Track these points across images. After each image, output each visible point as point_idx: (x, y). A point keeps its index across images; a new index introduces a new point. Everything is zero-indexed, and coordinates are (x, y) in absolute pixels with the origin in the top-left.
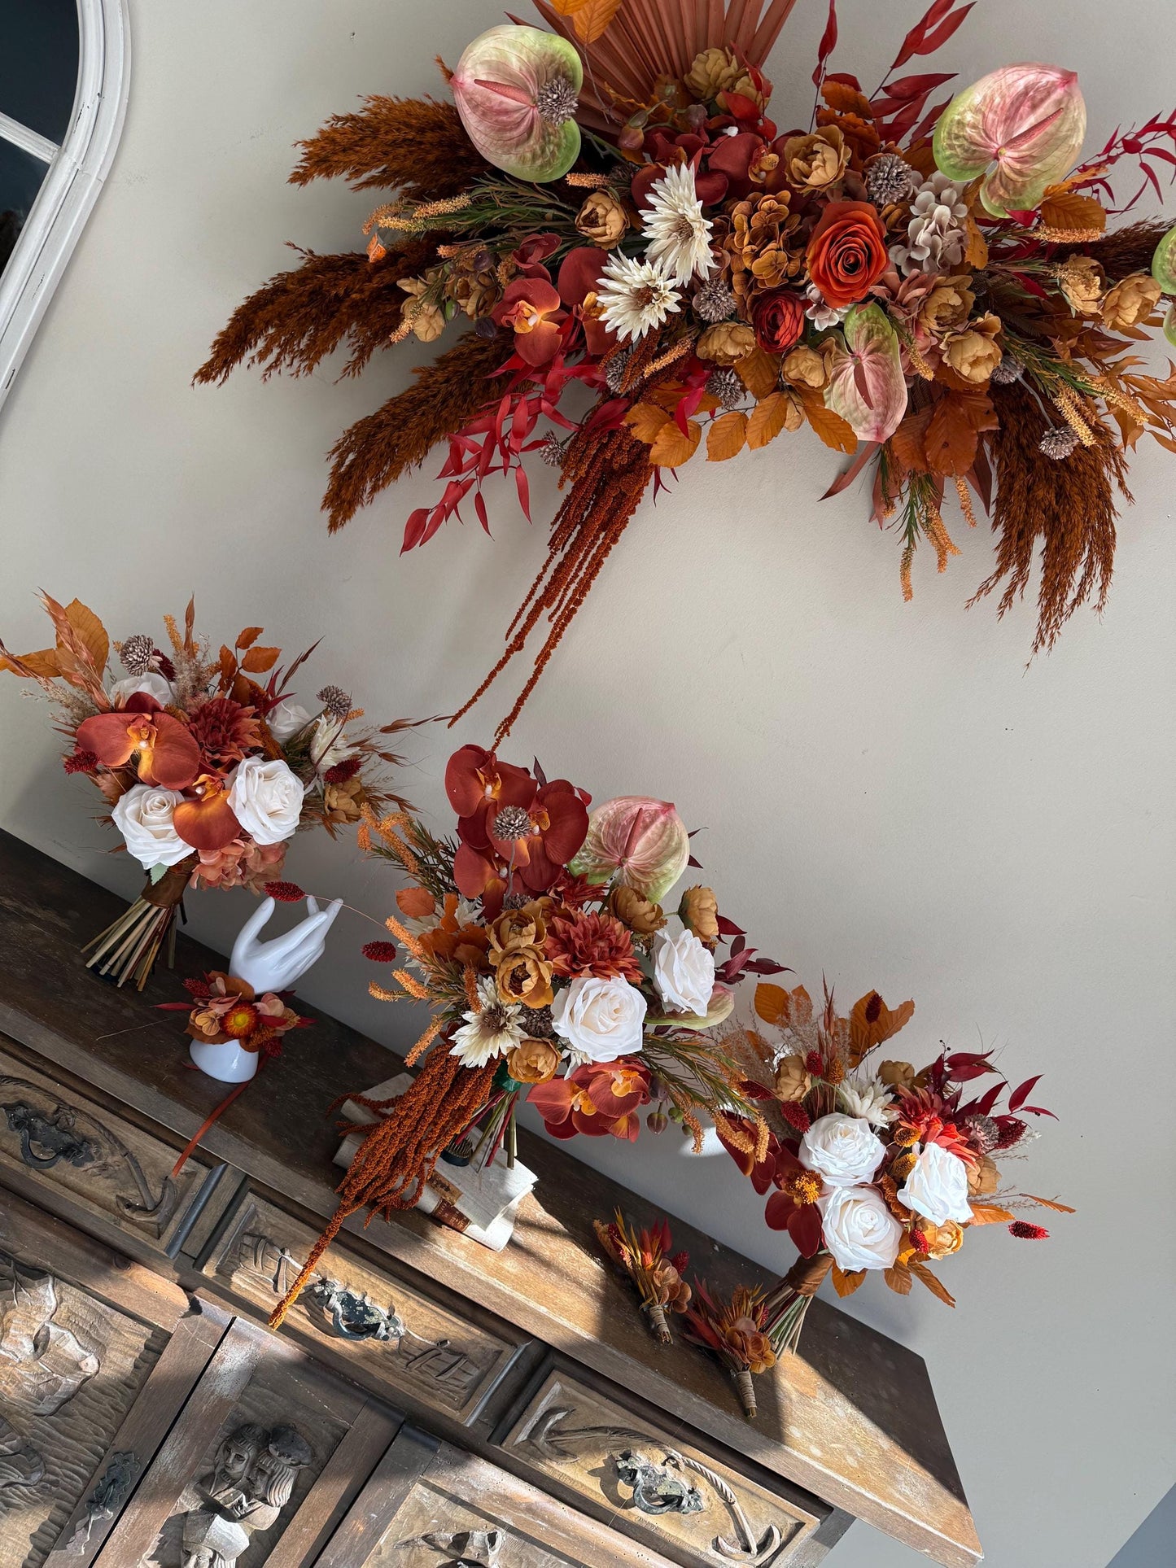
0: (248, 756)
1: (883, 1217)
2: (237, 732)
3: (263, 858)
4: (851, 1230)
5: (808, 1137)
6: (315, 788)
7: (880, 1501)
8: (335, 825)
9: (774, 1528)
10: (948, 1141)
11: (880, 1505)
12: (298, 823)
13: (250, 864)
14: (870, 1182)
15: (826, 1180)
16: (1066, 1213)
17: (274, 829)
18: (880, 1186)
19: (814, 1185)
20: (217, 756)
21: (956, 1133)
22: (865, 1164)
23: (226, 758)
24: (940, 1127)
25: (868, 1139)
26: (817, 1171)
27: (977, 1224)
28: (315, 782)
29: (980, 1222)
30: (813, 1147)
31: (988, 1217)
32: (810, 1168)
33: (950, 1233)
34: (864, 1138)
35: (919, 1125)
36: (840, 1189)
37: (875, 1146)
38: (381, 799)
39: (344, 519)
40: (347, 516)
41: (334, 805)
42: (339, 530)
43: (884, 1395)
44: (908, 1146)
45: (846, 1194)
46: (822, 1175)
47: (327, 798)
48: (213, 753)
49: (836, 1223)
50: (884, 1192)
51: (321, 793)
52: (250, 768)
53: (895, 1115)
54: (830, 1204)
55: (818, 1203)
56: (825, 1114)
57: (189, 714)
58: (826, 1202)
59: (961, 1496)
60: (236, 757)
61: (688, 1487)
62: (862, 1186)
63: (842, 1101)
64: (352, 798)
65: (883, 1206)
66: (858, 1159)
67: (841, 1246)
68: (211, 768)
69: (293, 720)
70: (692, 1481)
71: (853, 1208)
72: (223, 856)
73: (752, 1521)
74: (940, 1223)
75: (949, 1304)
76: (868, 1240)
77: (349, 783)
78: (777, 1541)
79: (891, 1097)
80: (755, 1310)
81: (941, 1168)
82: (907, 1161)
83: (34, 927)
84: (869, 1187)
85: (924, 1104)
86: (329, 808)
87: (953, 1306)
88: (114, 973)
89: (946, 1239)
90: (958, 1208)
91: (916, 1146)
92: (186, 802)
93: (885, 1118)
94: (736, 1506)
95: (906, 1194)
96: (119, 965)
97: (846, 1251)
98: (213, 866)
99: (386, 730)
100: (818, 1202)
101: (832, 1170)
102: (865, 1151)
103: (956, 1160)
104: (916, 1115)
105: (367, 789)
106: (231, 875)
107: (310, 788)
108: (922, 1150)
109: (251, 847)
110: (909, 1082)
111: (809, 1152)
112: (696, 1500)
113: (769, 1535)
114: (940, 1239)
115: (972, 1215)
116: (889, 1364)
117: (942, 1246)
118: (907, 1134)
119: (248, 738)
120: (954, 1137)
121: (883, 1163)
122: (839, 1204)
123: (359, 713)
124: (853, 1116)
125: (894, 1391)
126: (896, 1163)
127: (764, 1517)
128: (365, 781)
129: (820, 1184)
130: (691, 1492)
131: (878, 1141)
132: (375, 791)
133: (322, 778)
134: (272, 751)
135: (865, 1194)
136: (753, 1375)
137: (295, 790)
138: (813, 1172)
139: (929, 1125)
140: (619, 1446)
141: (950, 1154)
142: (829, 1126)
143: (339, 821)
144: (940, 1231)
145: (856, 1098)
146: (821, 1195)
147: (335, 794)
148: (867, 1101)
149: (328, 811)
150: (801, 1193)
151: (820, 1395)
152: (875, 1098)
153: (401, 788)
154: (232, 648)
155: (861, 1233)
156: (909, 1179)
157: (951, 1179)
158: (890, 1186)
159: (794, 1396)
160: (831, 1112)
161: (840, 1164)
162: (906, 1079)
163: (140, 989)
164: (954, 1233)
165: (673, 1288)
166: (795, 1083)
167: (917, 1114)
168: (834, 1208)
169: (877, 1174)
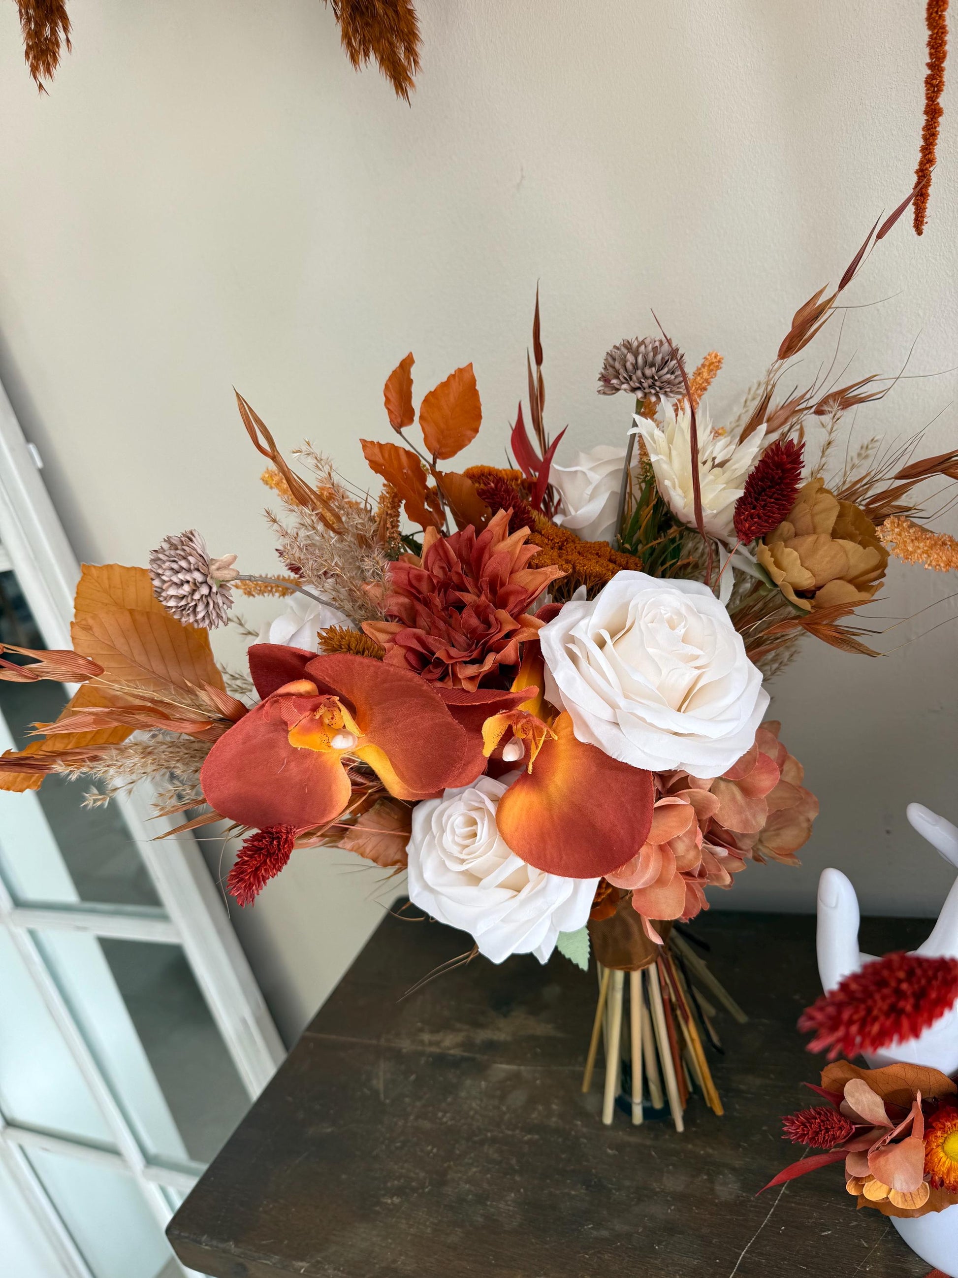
0: (549, 615)
2: (495, 583)
3: (747, 791)
6: (740, 575)
8: (843, 622)
12: (759, 676)
13: (730, 822)
17: (714, 732)
20: (490, 661)
23: (510, 652)
28: (727, 561)
38: (897, 493)
39: (411, 51)
40: (409, 36)
41: (806, 580)
42: (416, 77)
47: (779, 576)
48: (480, 661)
51: (758, 575)
52: (569, 639)
57: (390, 617)
60: (524, 636)
64: (835, 534)
68: (492, 696)
69: (596, 477)
72: (665, 849)
77: (801, 511)
83: (502, 1069)
86: (801, 593)
88: (658, 1104)
92: (511, 789)
96: (654, 1088)
98: (660, 881)
99: (790, 346)
105: (848, 495)
106: (711, 869)
107: (727, 582)
109: (702, 793)
119: (526, 579)
123: (713, 365)
128: (833, 481)
132: (871, 484)
133: (735, 542)
134: (594, 567)
137: (698, 613)
143: (845, 609)
147: (790, 556)
149: (805, 604)
153: (918, 437)
154: (386, 435)
163: (719, 1111)
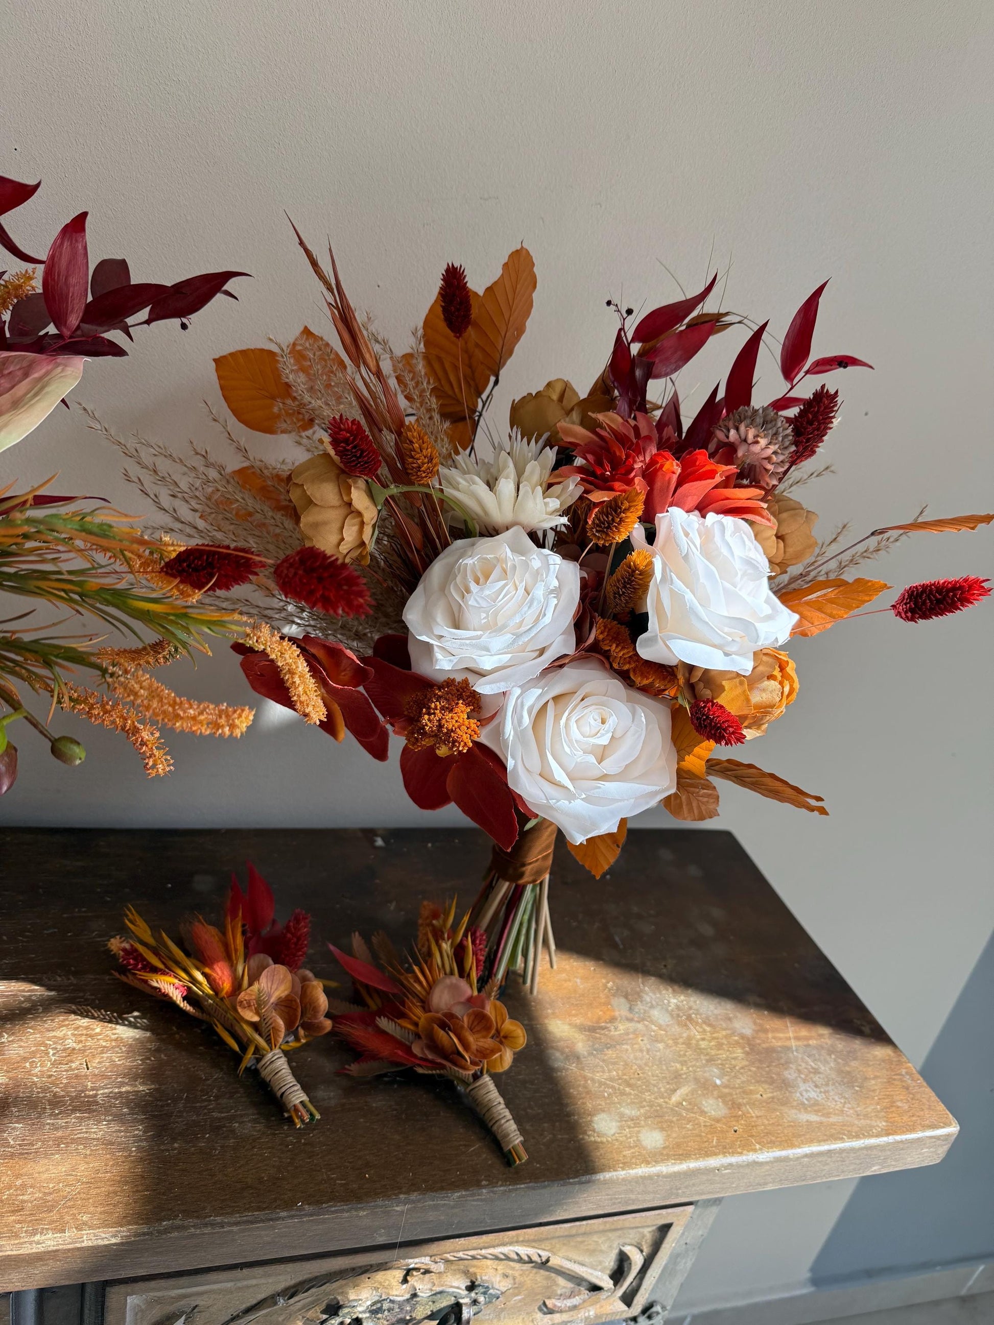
1: (623, 708)
4: (571, 766)
5: (412, 615)
7: (783, 1153)
9: (628, 1249)
10: (698, 489)
11: (786, 1159)
14: (570, 649)
15: (483, 688)
16: (982, 526)
18: (595, 648)
19: (462, 710)
21: (711, 465)
22: (547, 619)
24: (673, 467)
25: (536, 563)
26: (459, 678)
27: (815, 631)
29: (819, 624)
30: (430, 632)
31: (829, 608)
32: (441, 678)
33: (771, 677)
34: (526, 565)
35: (630, 482)
36: (517, 691)
37: (554, 569)
43: (707, 930)
44: (620, 538)
45: (534, 697)
46: (471, 678)
49: (535, 763)
50: (607, 655)
53: (572, 487)
54: (509, 730)
55: (483, 739)
56: (437, 554)
58: (498, 733)
59: (878, 1035)
61: (463, 1283)
62: (559, 664)
63: (459, 513)
65: (616, 685)
66: (530, 615)
67: (563, 804)
70: (466, 1273)
71: (557, 718)
73: (587, 1260)
74: (746, 666)
75: (812, 809)
76: (610, 765)
78: (637, 1260)
79: (551, 455)
80: (459, 952)
81: (708, 552)
82: (632, 570)
84: (574, 659)
85: (622, 439)
87: (823, 811)
89: (767, 693)
90: (769, 618)
91: (637, 532)
93: (554, 504)
94: (555, 1261)
95: (654, 640)
97: (578, 805)
100: (484, 737)
101: (487, 663)
102: (539, 592)
103: (729, 521)
104: (613, 469)
108: (651, 537)
110: (575, 416)
111: (428, 648)
112: (485, 1293)
113: (623, 1261)
114: (757, 698)
115: (796, 617)
116: (693, 871)
117: (766, 709)
118: (613, 513)
120: (711, 474)
121: (583, 598)
122: (527, 721)
124: (491, 531)
125: (717, 913)
126: (609, 585)
127: (604, 1247)
129: (474, 700)
130: (471, 1288)
131: (556, 559)
135: (571, 676)
136: (496, 1078)
138: (450, 683)
139: (650, 475)
140: (312, 1302)
141: (711, 517)
142: (449, 574)
144: (752, 681)
145: (481, 488)
146: (483, 722)
148: (506, 486)
150: (443, 735)
151: (620, 1007)
152: (520, 473)
155: (592, 759)
156: (650, 606)
157: (738, 565)
158: (616, 638)
159: (581, 1046)
160: (446, 545)
161: (498, 642)
162: (568, 412)
164: (777, 673)
165: (286, 1006)
166: (333, 516)
167: (616, 463)
168: (520, 735)
169: (580, 625)
